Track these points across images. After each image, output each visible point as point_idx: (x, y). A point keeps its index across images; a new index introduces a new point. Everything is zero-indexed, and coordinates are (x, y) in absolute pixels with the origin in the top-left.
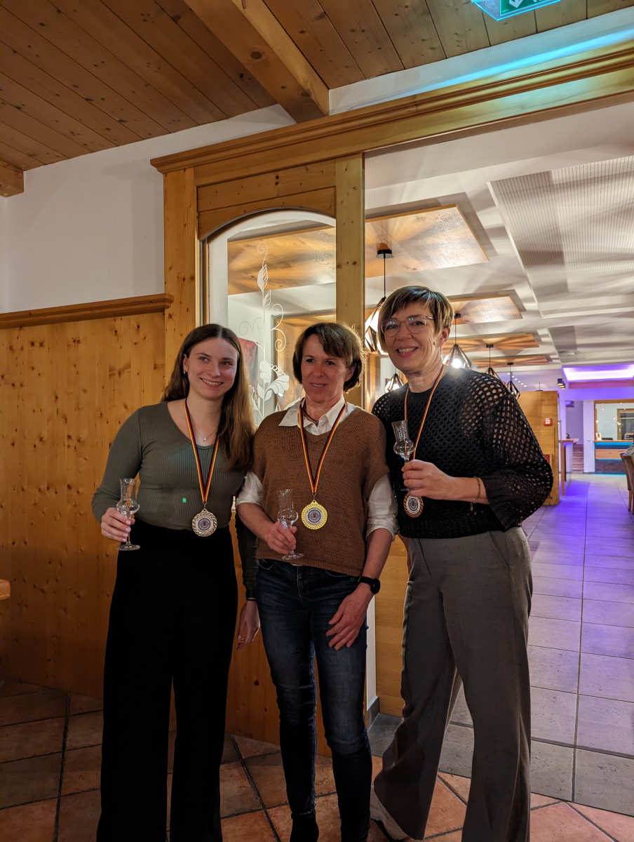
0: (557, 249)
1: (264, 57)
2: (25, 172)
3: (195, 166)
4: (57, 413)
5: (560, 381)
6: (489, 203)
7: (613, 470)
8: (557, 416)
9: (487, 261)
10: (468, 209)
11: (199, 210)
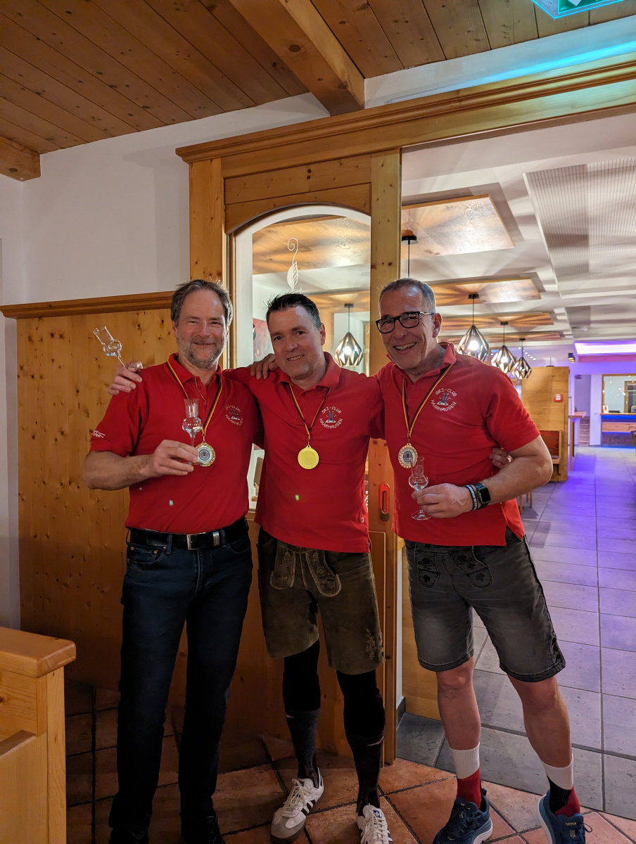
0: (582, 233)
1: (302, 50)
2: (41, 155)
3: (222, 157)
4: (79, 407)
5: (571, 355)
6: (521, 193)
7: (618, 443)
8: (567, 392)
9: (513, 247)
10: (499, 198)
11: (227, 203)
